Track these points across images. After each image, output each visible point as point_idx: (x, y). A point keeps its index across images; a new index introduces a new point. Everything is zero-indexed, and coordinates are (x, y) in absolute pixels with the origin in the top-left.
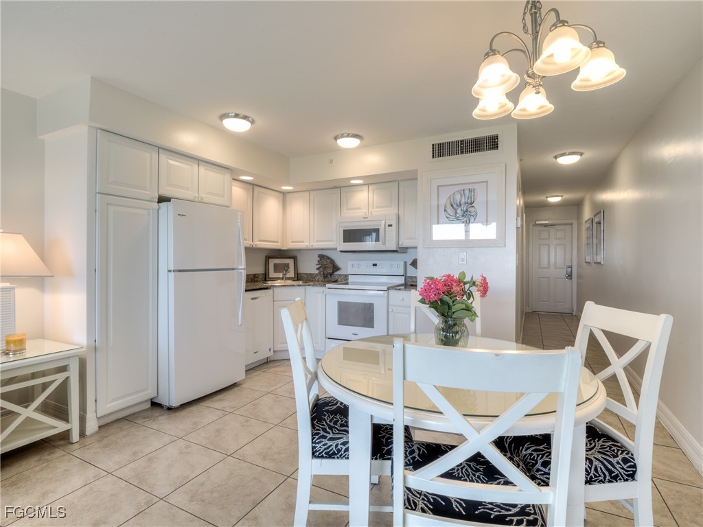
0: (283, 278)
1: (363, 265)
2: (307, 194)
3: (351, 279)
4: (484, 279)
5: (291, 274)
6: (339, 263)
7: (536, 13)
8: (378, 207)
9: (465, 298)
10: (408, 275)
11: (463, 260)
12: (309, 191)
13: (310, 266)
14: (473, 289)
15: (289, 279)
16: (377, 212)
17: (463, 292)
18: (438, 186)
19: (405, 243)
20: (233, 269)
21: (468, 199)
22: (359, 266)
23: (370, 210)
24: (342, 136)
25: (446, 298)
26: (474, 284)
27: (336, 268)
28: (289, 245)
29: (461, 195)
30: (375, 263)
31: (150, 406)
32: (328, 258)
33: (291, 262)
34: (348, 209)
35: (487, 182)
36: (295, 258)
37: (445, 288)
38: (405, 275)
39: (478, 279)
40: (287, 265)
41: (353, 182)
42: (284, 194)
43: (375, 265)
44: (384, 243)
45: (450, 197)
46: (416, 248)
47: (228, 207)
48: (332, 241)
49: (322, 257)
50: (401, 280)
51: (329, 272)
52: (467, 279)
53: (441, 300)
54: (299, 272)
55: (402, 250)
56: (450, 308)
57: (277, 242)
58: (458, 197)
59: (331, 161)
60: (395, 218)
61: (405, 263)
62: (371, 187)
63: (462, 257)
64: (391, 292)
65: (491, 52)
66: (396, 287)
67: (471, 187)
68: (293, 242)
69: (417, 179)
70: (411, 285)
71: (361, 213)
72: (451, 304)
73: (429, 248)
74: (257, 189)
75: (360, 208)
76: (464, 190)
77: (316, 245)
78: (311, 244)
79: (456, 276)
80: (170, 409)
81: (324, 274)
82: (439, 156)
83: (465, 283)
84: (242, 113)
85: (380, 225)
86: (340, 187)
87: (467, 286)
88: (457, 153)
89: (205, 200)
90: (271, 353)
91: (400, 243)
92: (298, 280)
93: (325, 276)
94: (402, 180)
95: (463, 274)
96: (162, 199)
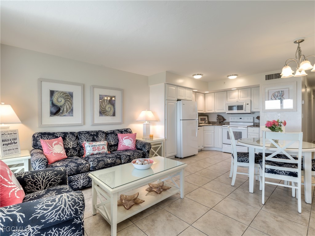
0: (204, 123)
1: (236, 118)
2: (213, 94)
3: (230, 123)
4: (285, 121)
5: (207, 122)
6: (225, 118)
7: (300, 53)
8: (242, 97)
9: (279, 126)
10: (255, 122)
11: (279, 116)
12: (214, 93)
13: (214, 119)
14: (282, 124)
15: (206, 123)
16: (242, 99)
17: (279, 125)
18: (268, 90)
19: (253, 110)
20: (194, 120)
21: (281, 94)
22: (234, 119)
23: (239, 99)
24: (230, 76)
25: (273, 126)
26: (282, 123)
27: (224, 120)
28: (207, 112)
29: (278, 93)
30: (241, 117)
31: (174, 157)
32: (221, 116)
33: (206, 117)
34: (230, 99)
35: (289, 88)
36: (208, 116)
37: (273, 124)
38: (254, 122)
39: (283, 121)
40: (205, 119)
41: (232, 89)
42: (205, 94)
43: (241, 118)
44: (245, 110)
45: (273, 94)
46: (259, 112)
47: (191, 101)
48: (224, 110)
49: (219, 116)
50: (252, 124)
51: (221, 120)
52: (280, 121)
53: (272, 126)
54: (209, 121)
55: (253, 113)
56: (274, 129)
57: (202, 111)
58: (277, 94)
59: (225, 83)
60: (250, 101)
61: (254, 118)
62: (239, 91)
63: (279, 115)
64: (249, 128)
65: (286, 65)
66: (251, 126)
67: (282, 90)
68: (208, 110)
69: (259, 87)
70: (257, 126)
71: (236, 100)
72: (275, 127)
73: (265, 112)
74: (197, 93)
75: (235, 98)
76: (279, 91)
77: (217, 111)
78: (215, 111)
79: (276, 121)
80: (181, 158)
81: (219, 121)
82: (268, 79)
83: (279, 122)
84: (199, 73)
85: (244, 104)
86: (227, 91)
87: (280, 123)
88: (276, 78)
89: (187, 99)
90: (203, 148)
91: (252, 110)
92: (209, 124)
93: (220, 123)
94: (252, 88)
95: (279, 120)
96: (178, 100)
